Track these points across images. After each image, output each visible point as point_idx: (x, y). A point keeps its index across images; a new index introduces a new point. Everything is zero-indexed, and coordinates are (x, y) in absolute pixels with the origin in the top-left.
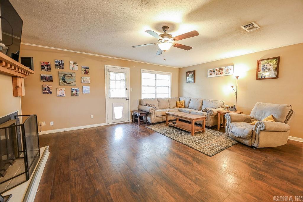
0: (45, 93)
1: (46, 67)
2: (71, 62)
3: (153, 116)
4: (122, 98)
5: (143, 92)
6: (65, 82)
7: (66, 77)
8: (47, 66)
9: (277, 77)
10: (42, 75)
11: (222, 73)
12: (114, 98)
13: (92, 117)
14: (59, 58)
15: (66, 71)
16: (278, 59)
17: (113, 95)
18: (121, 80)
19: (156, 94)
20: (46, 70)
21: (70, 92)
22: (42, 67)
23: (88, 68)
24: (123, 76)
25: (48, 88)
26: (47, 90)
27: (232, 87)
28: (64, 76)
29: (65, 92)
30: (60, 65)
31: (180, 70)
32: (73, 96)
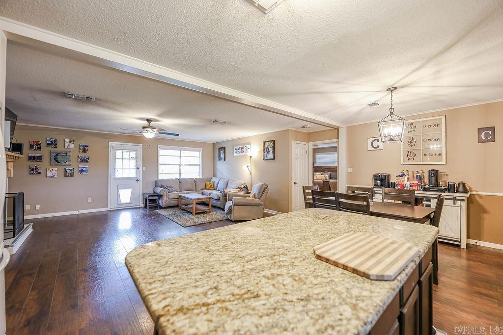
0: (33, 174)
1: (35, 146)
2: (66, 140)
3: (165, 198)
4: (131, 179)
5: (160, 171)
6: (57, 161)
7: (58, 156)
8: (37, 145)
9: (274, 158)
10: (30, 155)
11: (243, 152)
12: (119, 179)
13: (89, 200)
14: (53, 136)
15: (59, 149)
16: (274, 141)
17: (118, 175)
18: (130, 158)
19: (180, 173)
20: (35, 150)
21: (63, 172)
22: (31, 147)
23: (88, 146)
24: (133, 154)
25: (36, 168)
26: (35, 171)
27: (248, 167)
28: (57, 155)
29: (56, 172)
30: (53, 144)
31: (214, 144)
32: (66, 176)
